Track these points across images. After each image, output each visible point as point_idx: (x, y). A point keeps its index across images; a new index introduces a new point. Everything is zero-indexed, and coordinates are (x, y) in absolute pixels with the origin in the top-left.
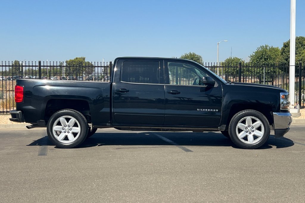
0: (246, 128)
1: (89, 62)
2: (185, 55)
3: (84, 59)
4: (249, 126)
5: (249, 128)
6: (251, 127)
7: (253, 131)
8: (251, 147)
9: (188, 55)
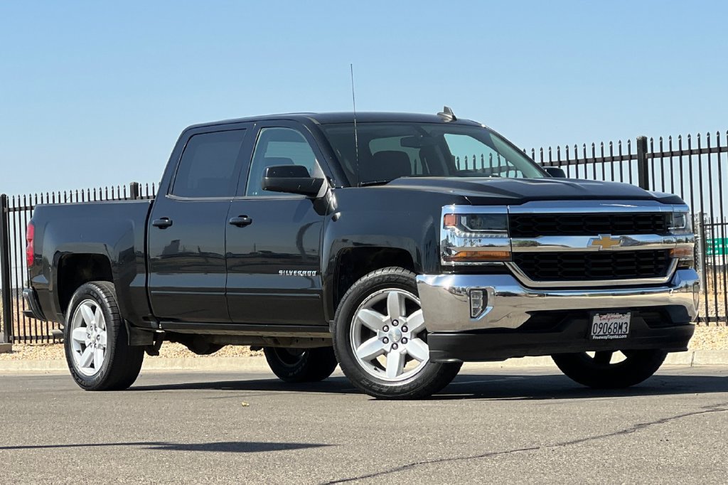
0: (385, 328)
4: (394, 322)
5: (392, 329)
6: (399, 327)
7: (404, 341)
8: (387, 393)
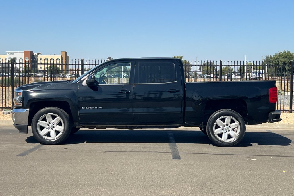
1: (186, 60)
2: (279, 54)
3: (182, 57)
9: (283, 53)
